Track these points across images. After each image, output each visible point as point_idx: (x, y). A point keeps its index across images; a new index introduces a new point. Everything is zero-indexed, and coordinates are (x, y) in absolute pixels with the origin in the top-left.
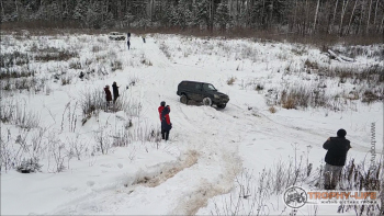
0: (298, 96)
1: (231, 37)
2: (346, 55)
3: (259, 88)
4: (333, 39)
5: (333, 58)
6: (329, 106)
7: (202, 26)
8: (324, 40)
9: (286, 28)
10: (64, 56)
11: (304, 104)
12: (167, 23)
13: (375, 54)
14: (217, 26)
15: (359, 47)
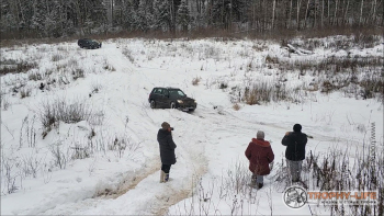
0: (261, 91)
1: (194, 38)
2: (305, 48)
3: (223, 86)
4: (291, 33)
5: (293, 51)
7: (165, 28)
8: (283, 35)
9: (245, 25)
10: (22, 68)
11: (267, 100)
12: (128, 27)
13: (332, 45)
14: (180, 27)
15: (315, 39)
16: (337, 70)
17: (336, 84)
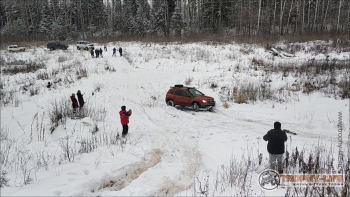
0: (248, 91)
1: (187, 42)
2: (287, 51)
3: (214, 86)
4: (275, 38)
5: (276, 55)
6: (275, 98)
7: (160, 33)
8: (267, 39)
9: (233, 31)
10: (31, 68)
11: (253, 99)
12: (127, 32)
13: (312, 49)
14: (173, 32)
15: (297, 43)
16: (317, 72)
17: (317, 85)
